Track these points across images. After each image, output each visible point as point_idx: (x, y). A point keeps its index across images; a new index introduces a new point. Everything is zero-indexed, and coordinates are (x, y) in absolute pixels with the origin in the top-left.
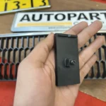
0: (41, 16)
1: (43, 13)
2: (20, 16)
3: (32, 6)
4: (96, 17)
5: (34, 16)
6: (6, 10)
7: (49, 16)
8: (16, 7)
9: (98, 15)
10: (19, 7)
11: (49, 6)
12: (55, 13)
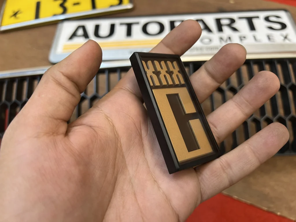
0: (113, 27)
1: (117, 21)
2: (68, 28)
3: (94, 6)
4: (229, 25)
5: (97, 27)
6: (37, 16)
7: (129, 26)
8: (61, 10)
9: (233, 21)
10: (65, 11)
11: (130, 6)
12: (143, 21)
